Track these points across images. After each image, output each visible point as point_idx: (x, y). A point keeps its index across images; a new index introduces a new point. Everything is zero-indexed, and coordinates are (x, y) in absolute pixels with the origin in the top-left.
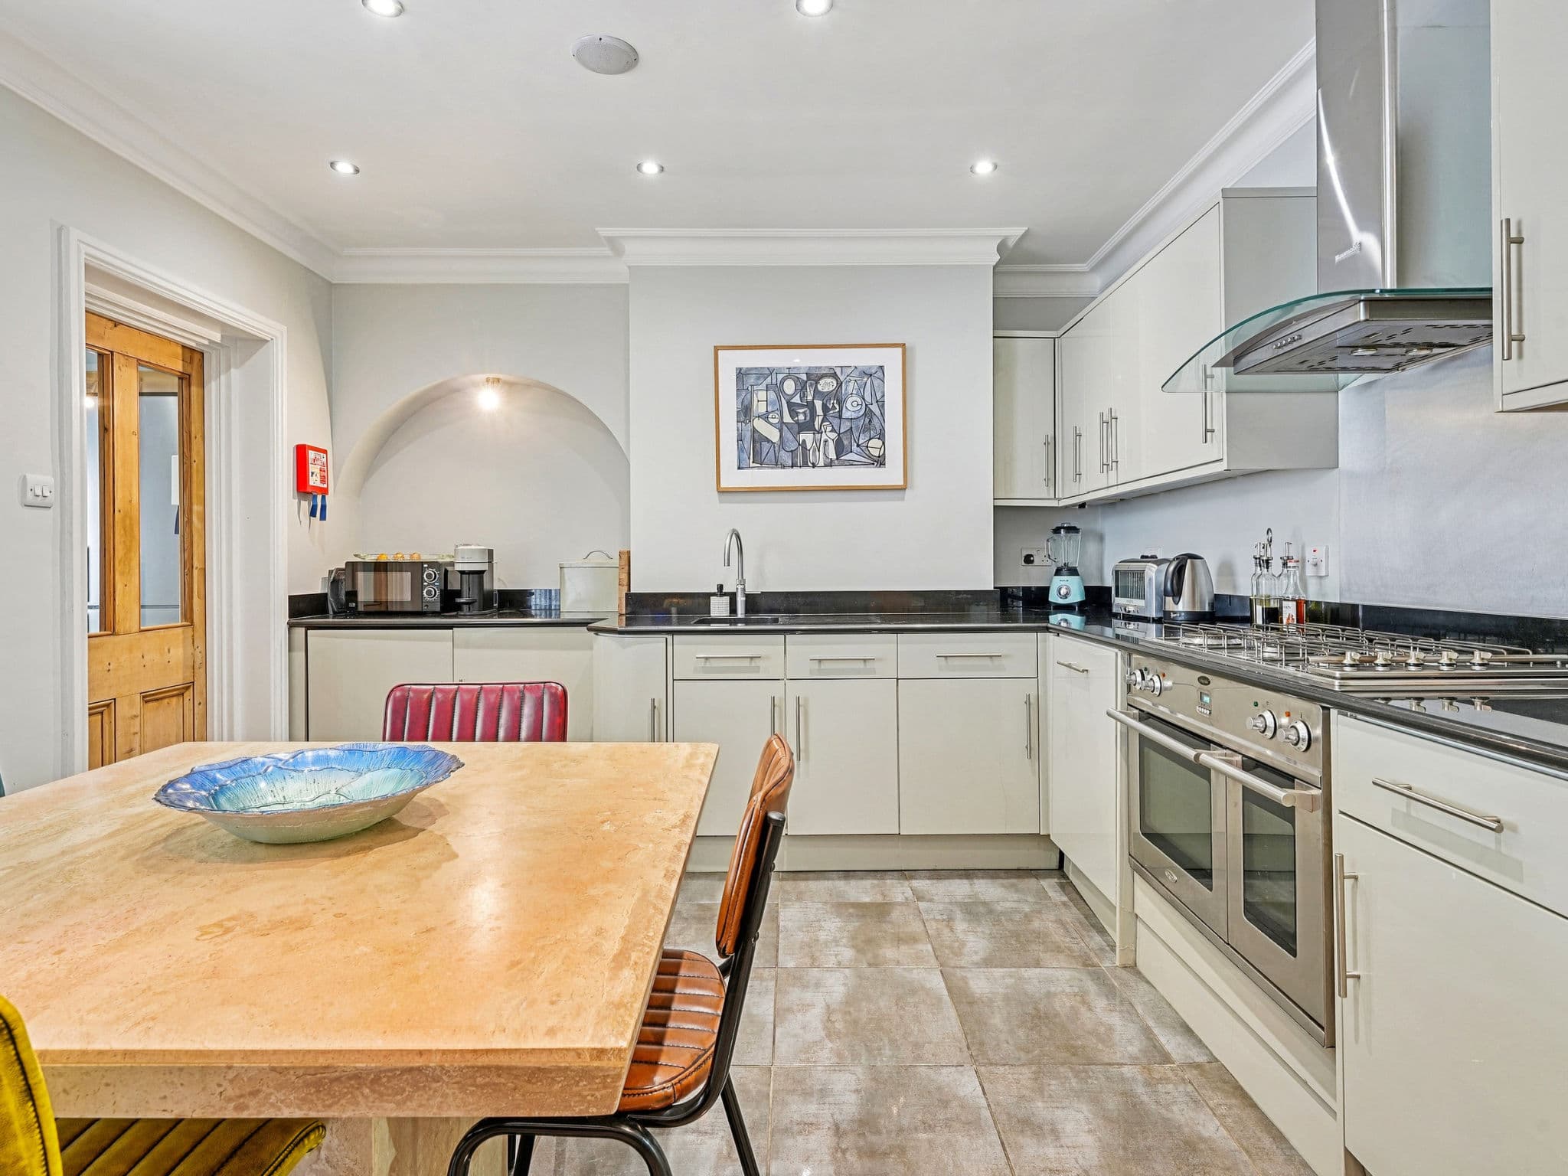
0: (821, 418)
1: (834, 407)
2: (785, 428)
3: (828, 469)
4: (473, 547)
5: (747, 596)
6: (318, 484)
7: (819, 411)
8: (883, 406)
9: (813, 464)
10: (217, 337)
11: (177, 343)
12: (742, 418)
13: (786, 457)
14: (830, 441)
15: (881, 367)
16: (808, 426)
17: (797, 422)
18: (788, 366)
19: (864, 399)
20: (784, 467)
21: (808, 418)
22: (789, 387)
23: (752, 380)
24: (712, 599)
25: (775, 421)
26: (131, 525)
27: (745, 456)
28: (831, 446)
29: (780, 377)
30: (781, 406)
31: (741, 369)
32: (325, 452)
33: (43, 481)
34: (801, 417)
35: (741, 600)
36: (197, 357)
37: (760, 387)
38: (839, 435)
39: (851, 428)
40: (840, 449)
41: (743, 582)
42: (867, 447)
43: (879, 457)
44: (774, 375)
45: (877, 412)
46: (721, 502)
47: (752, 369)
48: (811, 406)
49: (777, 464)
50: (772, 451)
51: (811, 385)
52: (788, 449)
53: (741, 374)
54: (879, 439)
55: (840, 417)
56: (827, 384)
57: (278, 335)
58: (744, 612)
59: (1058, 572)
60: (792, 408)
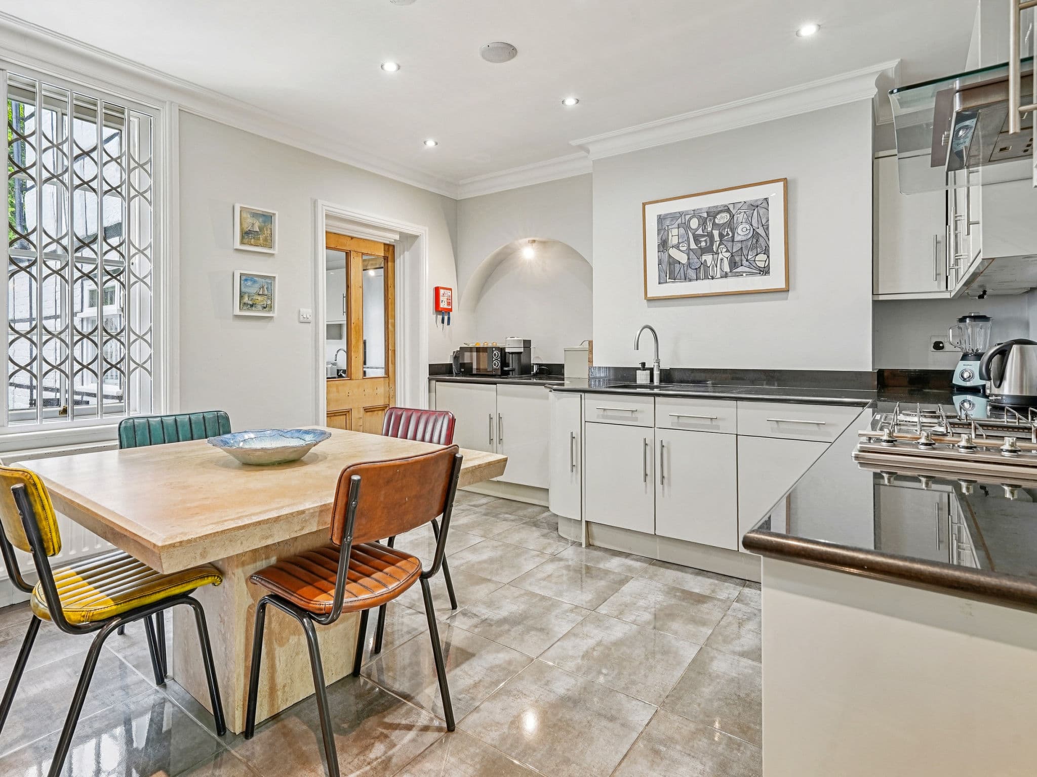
0: (718, 243)
1: (728, 234)
2: (691, 253)
3: (724, 280)
4: (516, 338)
5: (661, 371)
6: (446, 306)
7: (717, 238)
8: (768, 228)
9: (712, 277)
10: (397, 237)
11: (381, 243)
12: (661, 249)
13: (692, 273)
14: (725, 259)
15: (766, 199)
16: (708, 250)
17: (700, 248)
18: (693, 209)
19: (752, 225)
20: (690, 280)
21: (708, 244)
22: (694, 223)
23: (668, 222)
24: (638, 372)
25: (684, 249)
26: (359, 329)
27: (663, 275)
28: (726, 262)
29: (688, 217)
30: (688, 238)
31: (660, 215)
32: (451, 289)
33: (307, 312)
34: (703, 244)
35: (656, 373)
36: (391, 249)
37: (673, 226)
38: (732, 254)
39: (742, 248)
40: (733, 264)
41: (658, 361)
42: (755, 261)
43: (764, 267)
44: (683, 217)
45: (763, 234)
46: (649, 307)
47: (668, 214)
48: (711, 236)
49: (686, 278)
50: (682, 270)
51: (710, 220)
52: (693, 267)
53: (661, 219)
54: (764, 254)
55: (733, 241)
56: (722, 218)
57: (424, 232)
58: (658, 381)
59: (965, 357)
60: (697, 239)
